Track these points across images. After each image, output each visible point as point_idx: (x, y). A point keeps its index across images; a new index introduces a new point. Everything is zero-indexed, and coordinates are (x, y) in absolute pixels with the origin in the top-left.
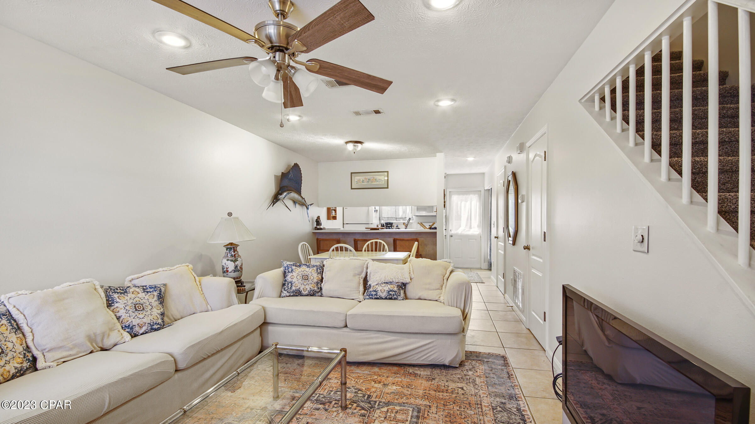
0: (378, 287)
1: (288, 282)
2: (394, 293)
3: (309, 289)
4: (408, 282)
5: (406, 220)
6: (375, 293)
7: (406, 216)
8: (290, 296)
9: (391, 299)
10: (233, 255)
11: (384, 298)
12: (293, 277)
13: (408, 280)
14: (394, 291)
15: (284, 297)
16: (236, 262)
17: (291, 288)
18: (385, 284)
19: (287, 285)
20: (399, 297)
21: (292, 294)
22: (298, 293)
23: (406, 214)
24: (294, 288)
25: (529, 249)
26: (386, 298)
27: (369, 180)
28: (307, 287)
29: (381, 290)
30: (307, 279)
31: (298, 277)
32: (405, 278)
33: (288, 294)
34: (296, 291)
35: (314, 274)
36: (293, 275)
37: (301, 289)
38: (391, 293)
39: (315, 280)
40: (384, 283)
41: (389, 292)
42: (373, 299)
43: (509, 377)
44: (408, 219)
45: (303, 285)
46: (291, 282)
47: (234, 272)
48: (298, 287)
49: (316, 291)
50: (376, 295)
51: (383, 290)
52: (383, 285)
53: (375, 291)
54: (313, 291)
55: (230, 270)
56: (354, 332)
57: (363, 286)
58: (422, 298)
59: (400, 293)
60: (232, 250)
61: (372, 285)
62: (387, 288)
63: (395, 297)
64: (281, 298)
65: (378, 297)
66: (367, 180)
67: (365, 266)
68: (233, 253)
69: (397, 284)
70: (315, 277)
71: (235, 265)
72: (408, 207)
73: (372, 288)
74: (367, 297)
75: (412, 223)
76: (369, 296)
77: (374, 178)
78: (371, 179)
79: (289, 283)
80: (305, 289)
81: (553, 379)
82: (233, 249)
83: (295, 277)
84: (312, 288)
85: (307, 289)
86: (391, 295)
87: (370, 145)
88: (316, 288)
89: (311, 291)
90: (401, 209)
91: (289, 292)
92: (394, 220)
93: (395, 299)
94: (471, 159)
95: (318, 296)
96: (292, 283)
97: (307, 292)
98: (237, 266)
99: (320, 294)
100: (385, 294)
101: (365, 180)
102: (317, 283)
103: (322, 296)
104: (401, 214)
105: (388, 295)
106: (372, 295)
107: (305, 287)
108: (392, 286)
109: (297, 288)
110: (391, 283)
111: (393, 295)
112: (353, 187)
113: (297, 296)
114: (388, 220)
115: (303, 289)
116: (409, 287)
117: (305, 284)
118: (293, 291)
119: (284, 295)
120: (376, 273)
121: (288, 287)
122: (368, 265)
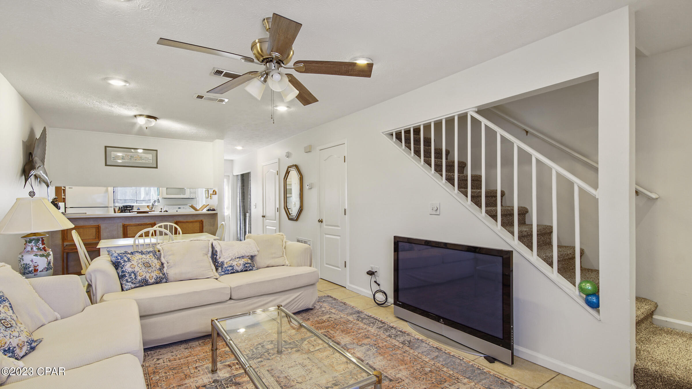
0: (233, 262)
1: (129, 272)
2: (249, 265)
3: (155, 277)
4: (256, 254)
5: (151, 203)
6: (231, 268)
7: (150, 198)
8: (135, 287)
9: (246, 271)
10: (41, 248)
11: (239, 271)
12: (134, 266)
13: (256, 253)
14: (249, 263)
15: (129, 289)
16: (49, 257)
17: (135, 278)
18: (239, 259)
19: (129, 276)
20: (253, 268)
21: (138, 285)
22: (145, 283)
23: (150, 196)
24: (139, 278)
25: (322, 222)
26: (242, 271)
27: (131, 157)
28: (152, 274)
29: (236, 264)
30: (150, 266)
31: (139, 265)
32: (254, 251)
33: (133, 286)
34: (142, 281)
35: (154, 260)
36: (133, 264)
37: (147, 277)
38: (246, 265)
39: (158, 267)
40: (237, 258)
41: (244, 265)
42: (228, 274)
43: (344, 304)
44: (152, 201)
45: (148, 273)
46: (133, 272)
47: (46, 271)
48: (144, 276)
49: (162, 278)
50: (233, 269)
51: (239, 264)
52: (237, 260)
53: (231, 266)
54: (160, 277)
55: (40, 268)
56: (240, 302)
57: (213, 264)
58: (269, 266)
59: (254, 264)
60: (40, 242)
61: (225, 262)
62: (242, 262)
63: (251, 268)
64: (126, 291)
65: (234, 271)
66: (130, 158)
67: (210, 245)
68: (41, 246)
69: (248, 257)
70: (156, 263)
71: (48, 261)
72: (152, 188)
73: (225, 264)
74: (223, 273)
75: (157, 206)
76: (225, 271)
77: (138, 155)
78: (135, 156)
79: (131, 274)
80: (151, 276)
81: (373, 296)
82: (41, 240)
83: (136, 266)
84: (158, 275)
85: (153, 277)
86: (247, 267)
87: (164, 124)
88: (161, 275)
89: (157, 278)
90: (143, 190)
91: (134, 283)
92: (134, 203)
93: (250, 270)
94: (239, 148)
95: (164, 283)
96: (135, 272)
97: (153, 280)
98: (50, 262)
99: (165, 280)
100: (241, 267)
101: (126, 156)
102: (160, 269)
103: (167, 281)
104: (142, 197)
105: (244, 268)
106: (228, 270)
107: (151, 275)
108: (245, 259)
109: (142, 277)
110: (243, 257)
111: (249, 267)
112: (108, 164)
113: (142, 286)
114: (125, 202)
115: (149, 277)
116: (257, 259)
117: (150, 271)
118: (139, 281)
119: (129, 287)
120: (227, 250)
121: (131, 277)
122: (213, 245)
